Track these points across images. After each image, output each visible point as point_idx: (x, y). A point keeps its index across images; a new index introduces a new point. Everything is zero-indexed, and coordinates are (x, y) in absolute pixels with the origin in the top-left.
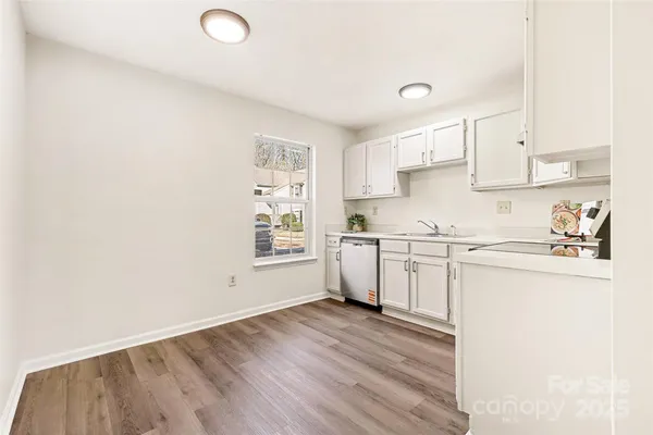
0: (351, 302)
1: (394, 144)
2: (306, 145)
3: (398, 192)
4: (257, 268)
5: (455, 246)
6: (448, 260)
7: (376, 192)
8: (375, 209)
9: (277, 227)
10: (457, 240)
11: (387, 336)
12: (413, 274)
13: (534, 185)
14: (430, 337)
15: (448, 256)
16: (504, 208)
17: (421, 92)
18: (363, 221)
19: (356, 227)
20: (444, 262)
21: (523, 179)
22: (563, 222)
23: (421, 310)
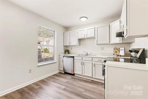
0: (66, 73)
1: (77, 32)
2: (54, 30)
3: (78, 44)
4: (38, 66)
5: (94, 58)
6: (92, 62)
7: (72, 44)
8: (71, 48)
9: (42, 52)
10: (94, 57)
11: (77, 83)
12: (83, 65)
13: (110, 44)
14: (88, 82)
15: (92, 61)
16: (103, 49)
17: (85, 19)
18: (69, 51)
19: (67, 53)
20: (91, 62)
21: (108, 42)
22: (116, 52)
23: (85, 74)
